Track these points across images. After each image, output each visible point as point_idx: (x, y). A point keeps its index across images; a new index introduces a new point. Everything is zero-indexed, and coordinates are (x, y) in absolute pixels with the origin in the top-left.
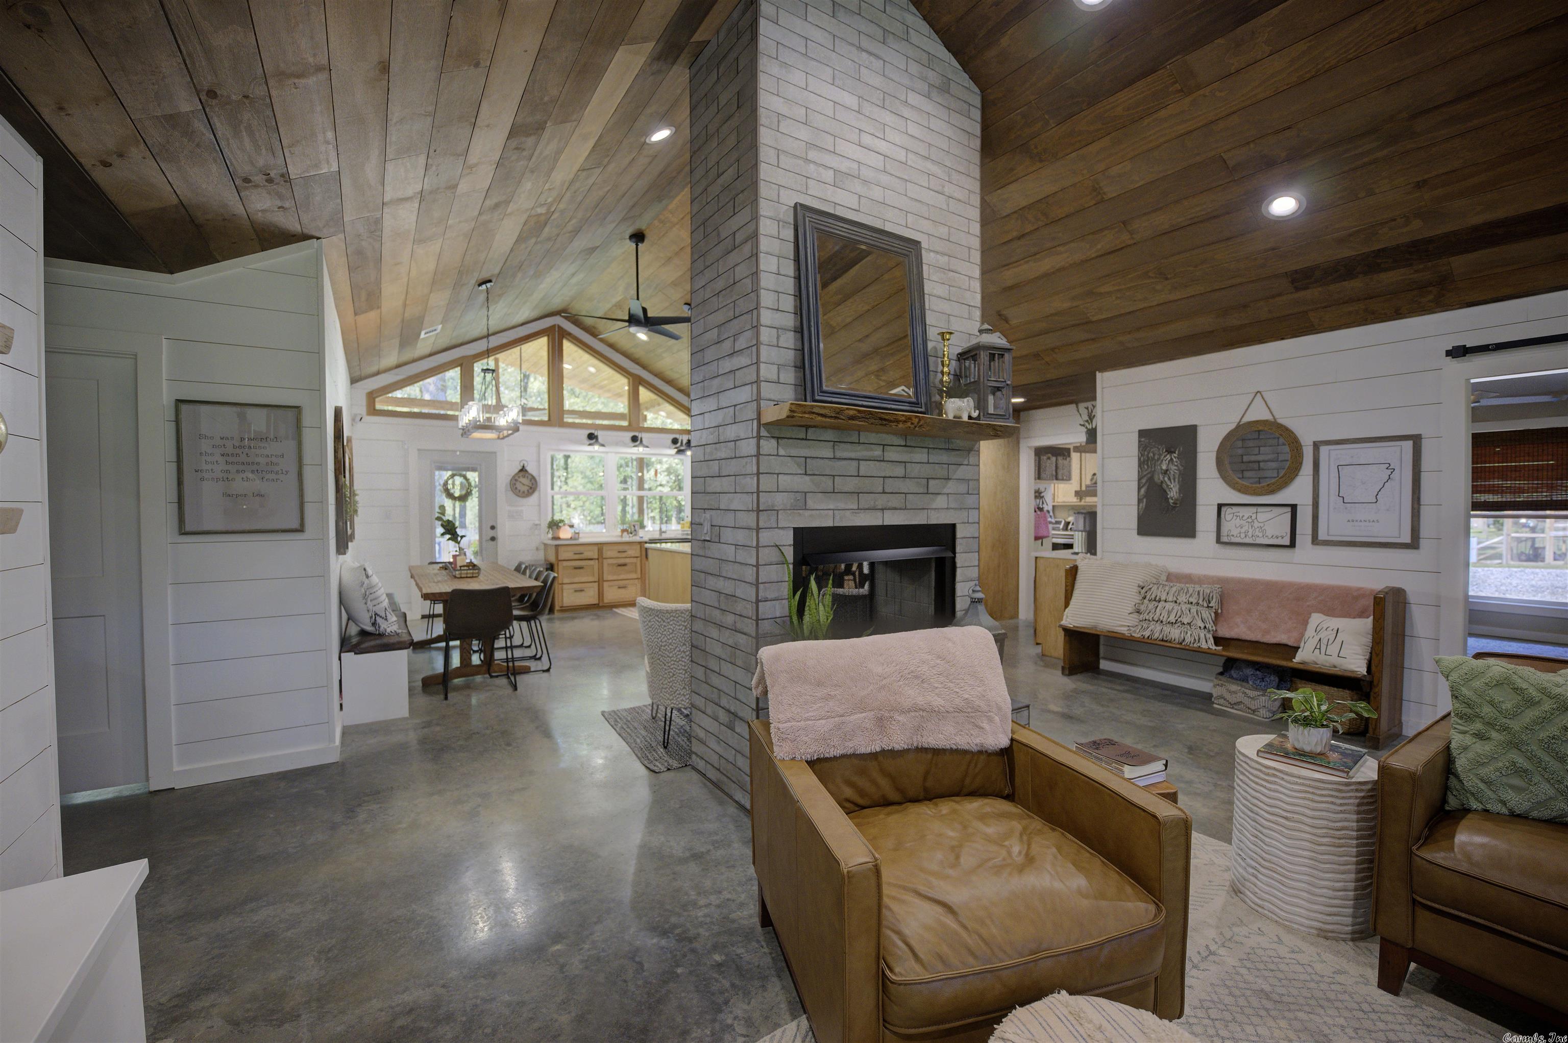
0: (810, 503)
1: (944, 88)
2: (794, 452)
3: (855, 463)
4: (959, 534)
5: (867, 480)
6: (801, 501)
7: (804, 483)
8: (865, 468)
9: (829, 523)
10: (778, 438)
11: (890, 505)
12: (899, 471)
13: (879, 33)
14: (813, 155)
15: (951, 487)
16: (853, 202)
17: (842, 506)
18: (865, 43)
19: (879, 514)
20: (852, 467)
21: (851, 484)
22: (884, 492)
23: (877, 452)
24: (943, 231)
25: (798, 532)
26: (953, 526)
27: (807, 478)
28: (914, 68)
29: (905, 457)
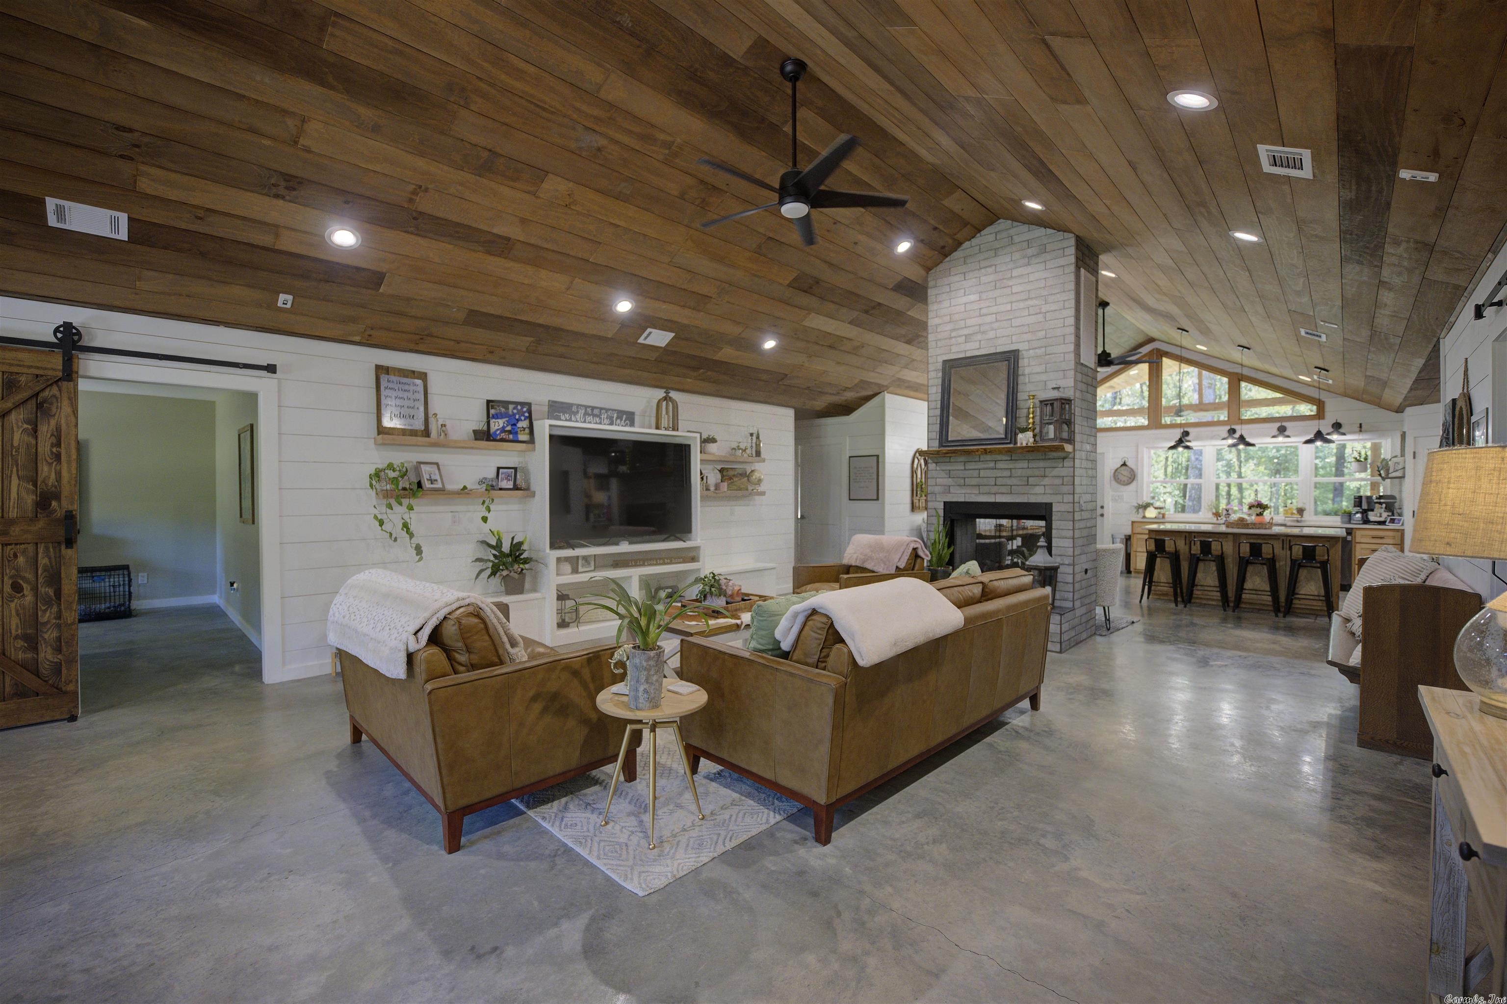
0: (952, 490)
1: (1043, 250)
2: (944, 468)
3: (977, 471)
4: (1054, 509)
5: (985, 479)
6: (948, 490)
7: (950, 481)
8: (982, 473)
9: (962, 500)
10: (936, 463)
11: (1000, 491)
12: (1007, 473)
13: (992, 253)
14: (954, 334)
15: (1046, 481)
16: (977, 345)
17: (970, 492)
18: (983, 264)
19: (993, 496)
20: (976, 473)
21: (974, 481)
22: (996, 485)
23: (992, 465)
24: (1041, 334)
25: (945, 503)
26: (1051, 504)
27: (950, 479)
28: (1016, 256)
29: (1011, 466)
